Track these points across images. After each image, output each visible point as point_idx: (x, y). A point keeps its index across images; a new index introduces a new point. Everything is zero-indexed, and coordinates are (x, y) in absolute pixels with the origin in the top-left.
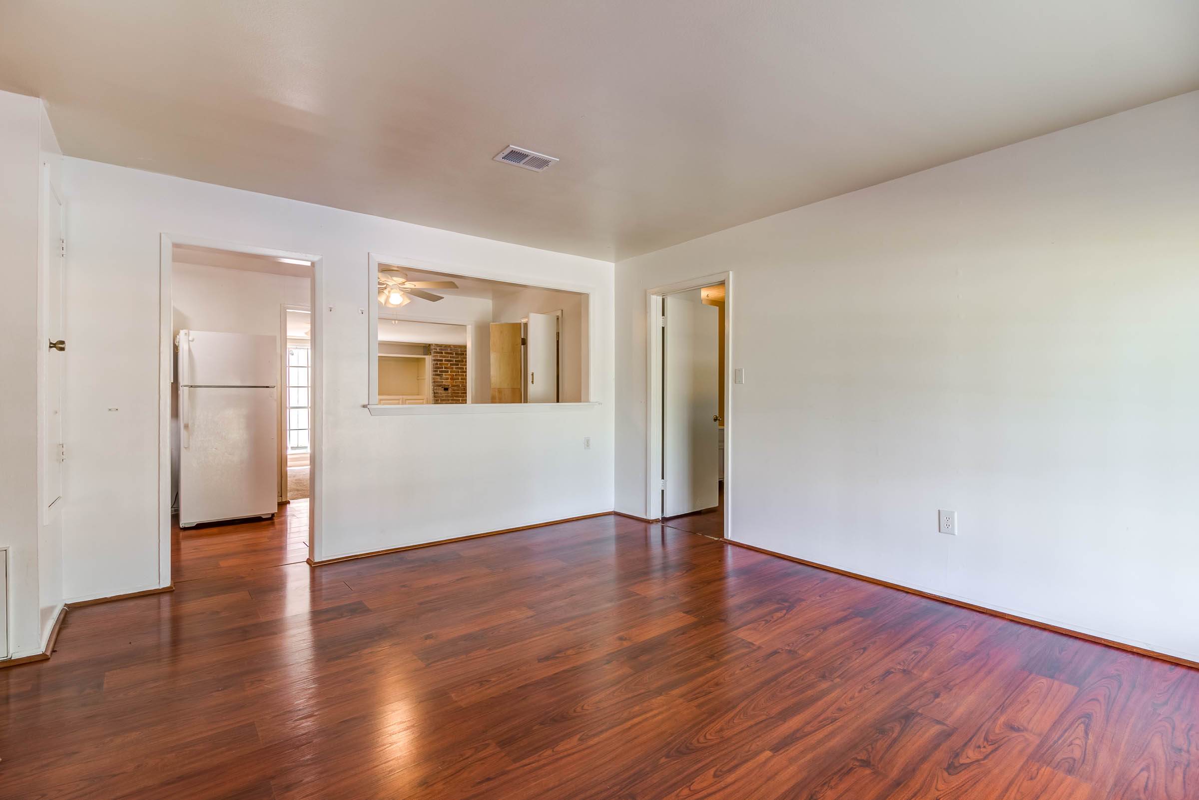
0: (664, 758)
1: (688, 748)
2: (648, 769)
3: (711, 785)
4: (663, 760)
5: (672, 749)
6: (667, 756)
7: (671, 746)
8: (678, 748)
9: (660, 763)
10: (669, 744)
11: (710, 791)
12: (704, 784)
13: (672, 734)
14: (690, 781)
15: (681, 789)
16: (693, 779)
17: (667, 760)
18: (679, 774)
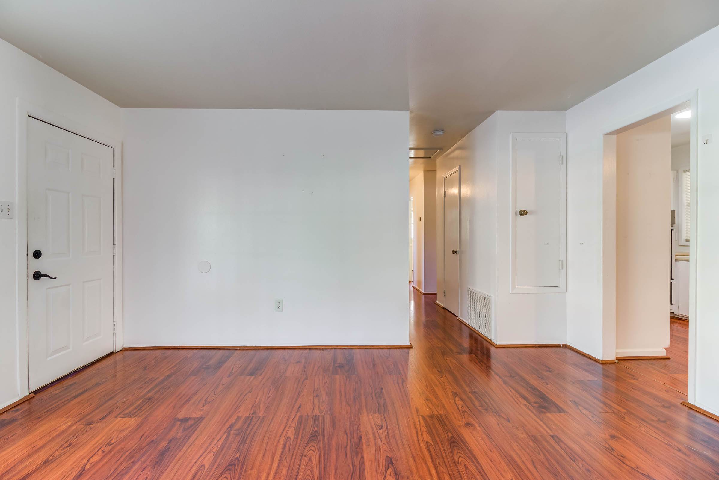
0: (238, 457)
1: (229, 470)
2: (241, 447)
3: (203, 460)
4: (238, 455)
5: (238, 464)
6: (237, 459)
7: (240, 464)
8: (235, 466)
9: (238, 453)
10: (243, 465)
11: (202, 457)
12: (207, 458)
13: (246, 471)
14: (216, 455)
15: (218, 449)
16: (214, 457)
17: (236, 457)
18: (224, 454)
